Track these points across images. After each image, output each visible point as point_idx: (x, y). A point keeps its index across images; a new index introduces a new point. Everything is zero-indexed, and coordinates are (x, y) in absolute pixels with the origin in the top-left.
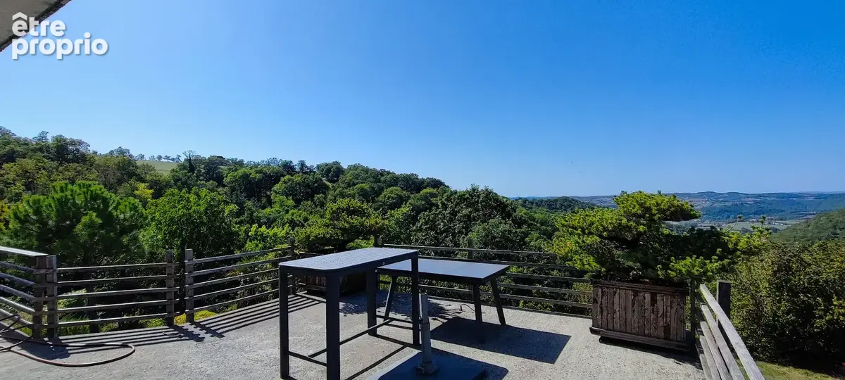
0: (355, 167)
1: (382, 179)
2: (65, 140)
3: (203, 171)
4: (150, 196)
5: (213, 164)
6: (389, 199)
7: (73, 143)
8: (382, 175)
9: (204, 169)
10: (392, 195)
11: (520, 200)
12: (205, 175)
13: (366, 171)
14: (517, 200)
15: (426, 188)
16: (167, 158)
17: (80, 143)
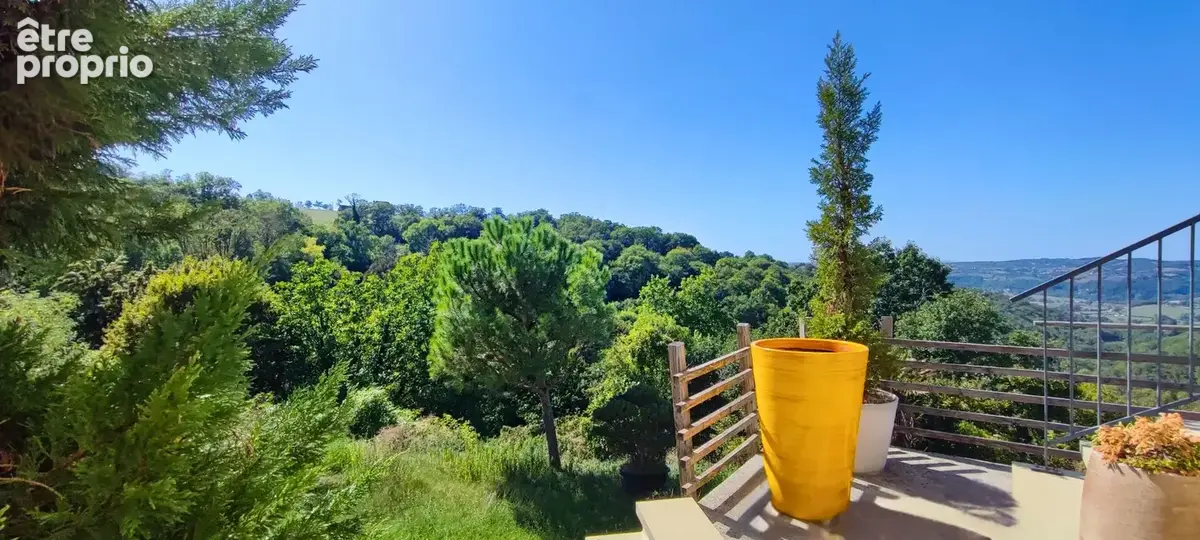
0: (572, 217)
1: (613, 234)
2: (211, 180)
3: (371, 222)
4: (321, 255)
5: (384, 212)
6: (631, 262)
7: (221, 182)
8: (612, 229)
9: (372, 218)
10: (637, 257)
11: (803, 267)
12: (373, 227)
13: (589, 222)
14: (797, 267)
15: (675, 248)
16: (318, 204)
17: (231, 182)
